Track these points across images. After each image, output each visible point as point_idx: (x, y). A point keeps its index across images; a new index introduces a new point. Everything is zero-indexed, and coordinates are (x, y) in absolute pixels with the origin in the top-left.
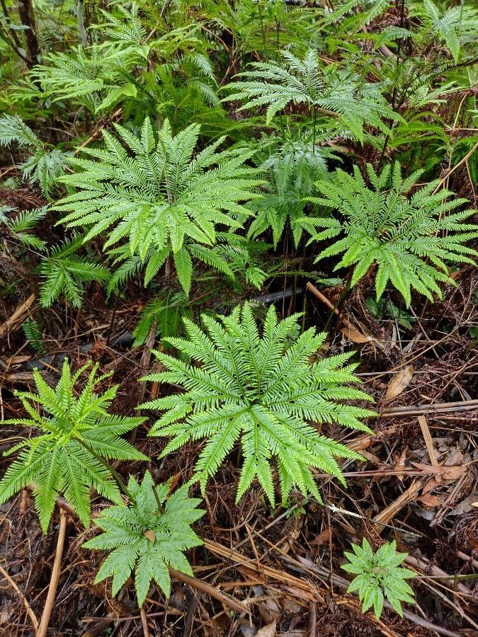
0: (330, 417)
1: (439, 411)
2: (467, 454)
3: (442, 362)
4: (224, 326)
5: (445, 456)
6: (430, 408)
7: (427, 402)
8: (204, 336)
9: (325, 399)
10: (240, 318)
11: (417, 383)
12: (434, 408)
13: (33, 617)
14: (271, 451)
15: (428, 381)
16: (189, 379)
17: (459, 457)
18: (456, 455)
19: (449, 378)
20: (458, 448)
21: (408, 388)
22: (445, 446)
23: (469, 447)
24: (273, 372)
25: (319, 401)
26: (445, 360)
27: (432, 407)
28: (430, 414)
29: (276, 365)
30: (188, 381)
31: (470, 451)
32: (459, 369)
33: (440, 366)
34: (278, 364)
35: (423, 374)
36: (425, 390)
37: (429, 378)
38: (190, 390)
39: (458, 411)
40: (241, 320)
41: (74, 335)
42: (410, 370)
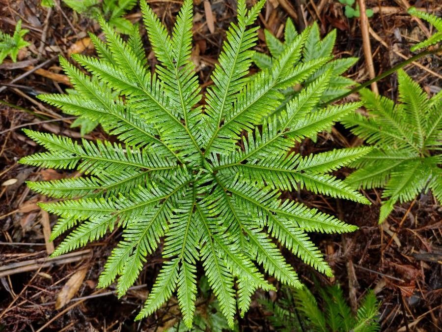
0: (86, 148)
1: (33, 261)
2: (17, 225)
3: (26, 319)
4: (261, 268)
5: (36, 221)
6: (42, 263)
7: (44, 270)
8: (289, 245)
9: (96, 177)
10: (237, 290)
11: (54, 290)
12: (38, 263)
13: (375, 35)
14: (157, 78)
15: (42, 294)
16: (295, 168)
17: (24, 222)
18: (26, 224)
19: (20, 300)
20: (24, 230)
21: (63, 283)
22: (36, 230)
23: (13, 232)
24: (176, 211)
25: (104, 173)
26: (23, 323)
27: (39, 265)
28: (42, 257)
29: (171, 221)
30: (295, 165)
31: (13, 228)
32: (6, 313)
33: (29, 314)
34: (169, 223)
35: (48, 302)
36: (47, 282)
37: (42, 298)
38: (290, 153)
39: (13, 262)
40: (235, 288)
41: (434, 312)
42: (60, 303)
